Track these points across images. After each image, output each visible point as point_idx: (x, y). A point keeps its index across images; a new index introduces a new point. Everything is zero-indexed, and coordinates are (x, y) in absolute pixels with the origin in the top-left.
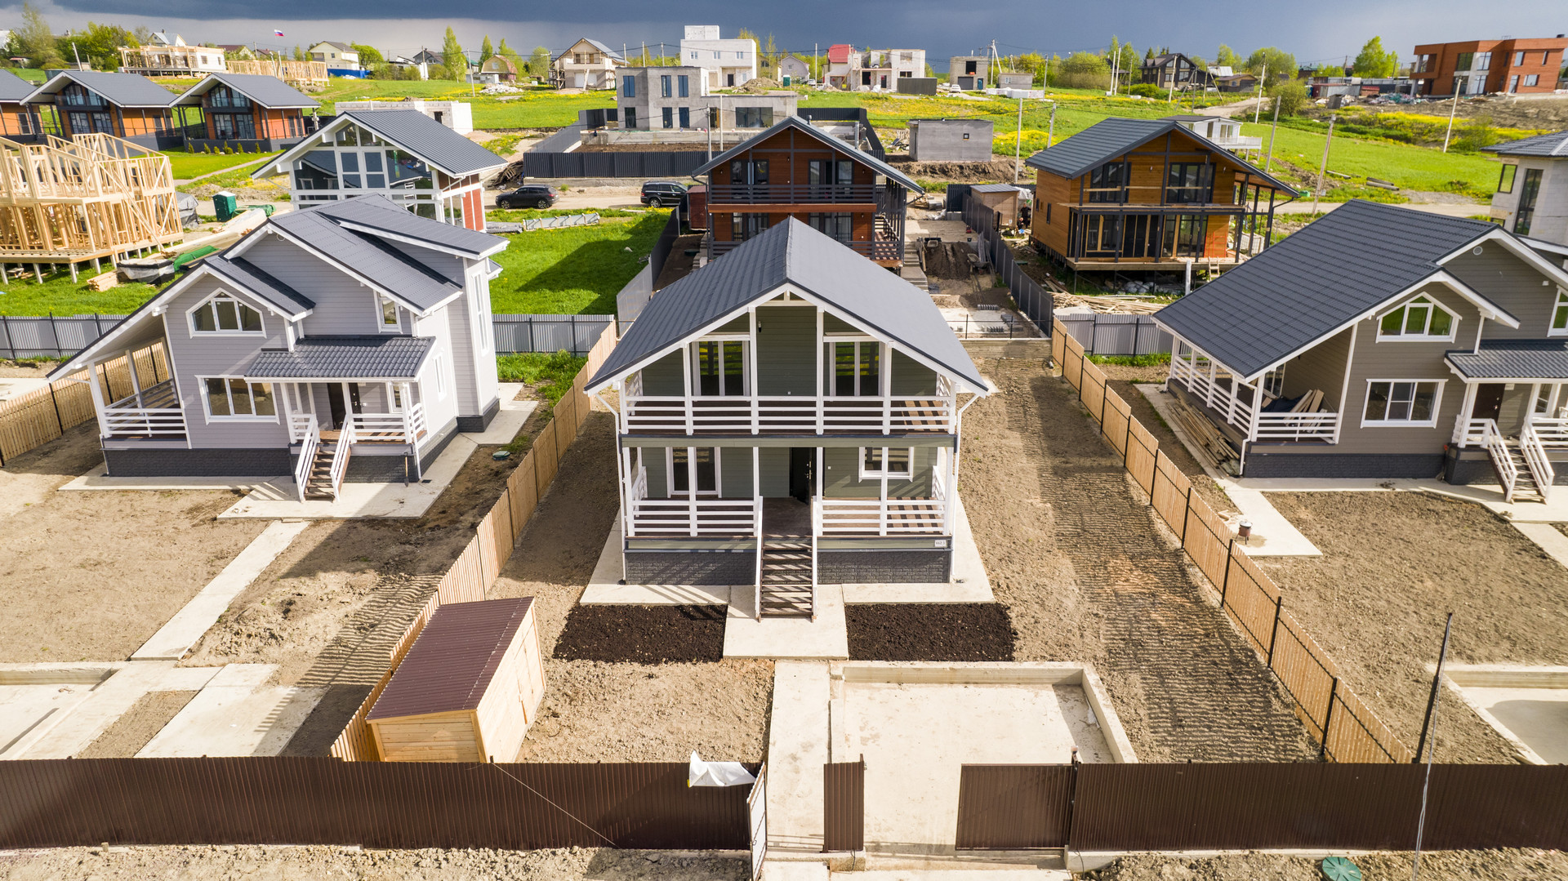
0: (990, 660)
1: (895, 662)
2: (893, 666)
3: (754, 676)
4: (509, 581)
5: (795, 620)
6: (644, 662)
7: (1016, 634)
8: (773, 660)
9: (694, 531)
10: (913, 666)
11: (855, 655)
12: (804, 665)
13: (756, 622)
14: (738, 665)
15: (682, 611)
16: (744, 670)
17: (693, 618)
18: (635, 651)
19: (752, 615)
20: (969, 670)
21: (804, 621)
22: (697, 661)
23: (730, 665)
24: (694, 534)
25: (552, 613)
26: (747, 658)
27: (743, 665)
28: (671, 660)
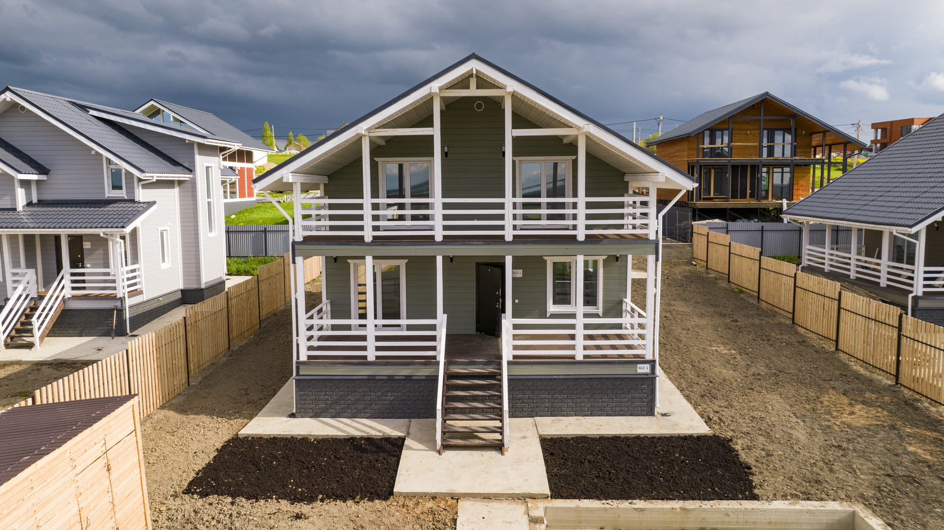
0: (728, 498)
1: (609, 501)
2: (608, 506)
3: (431, 517)
4: (171, 414)
5: (483, 453)
6: (295, 499)
7: (749, 468)
8: (456, 498)
9: (371, 355)
10: (633, 506)
11: (557, 492)
12: (495, 505)
13: (436, 454)
14: (411, 504)
15: (352, 444)
16: (418, 510)
17: (364, 451)
18: (287, 486)
19: (433, 448)
20: (705, 510)
21: (494, 454)
22: (362, 498)
23: (401, 503)
24: (371, 357)
25: (204, 445)
26: (423, 496)
27: (418, 504)
28: (329, 497)
